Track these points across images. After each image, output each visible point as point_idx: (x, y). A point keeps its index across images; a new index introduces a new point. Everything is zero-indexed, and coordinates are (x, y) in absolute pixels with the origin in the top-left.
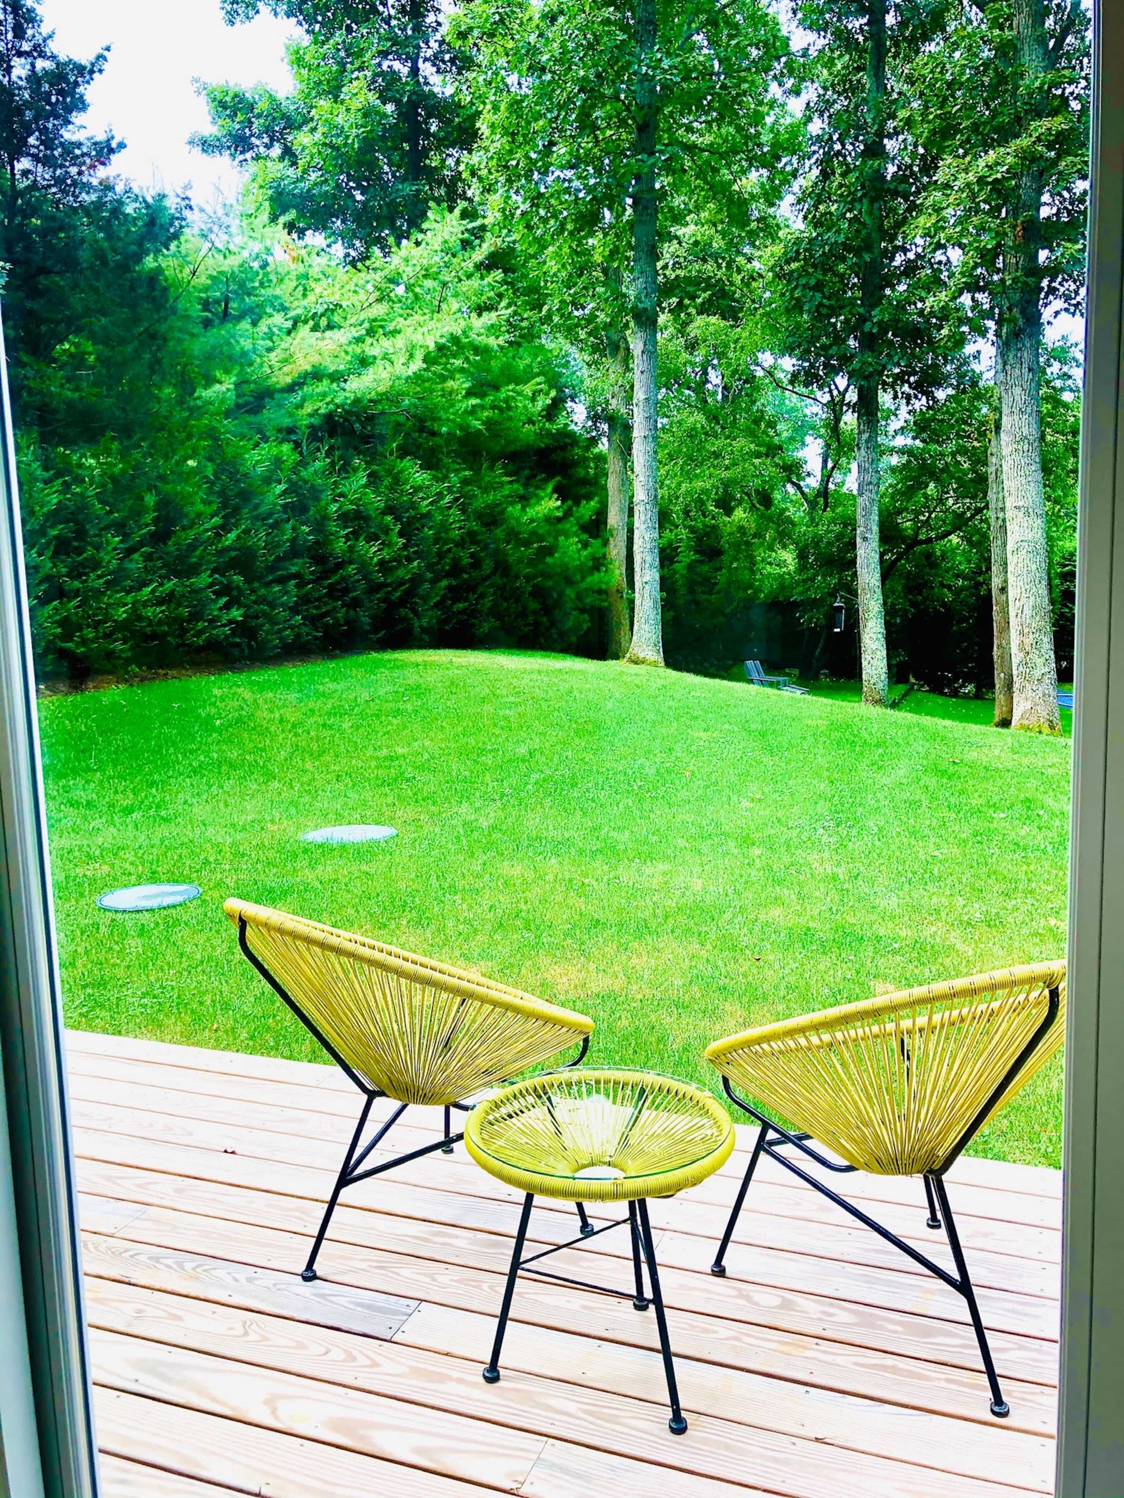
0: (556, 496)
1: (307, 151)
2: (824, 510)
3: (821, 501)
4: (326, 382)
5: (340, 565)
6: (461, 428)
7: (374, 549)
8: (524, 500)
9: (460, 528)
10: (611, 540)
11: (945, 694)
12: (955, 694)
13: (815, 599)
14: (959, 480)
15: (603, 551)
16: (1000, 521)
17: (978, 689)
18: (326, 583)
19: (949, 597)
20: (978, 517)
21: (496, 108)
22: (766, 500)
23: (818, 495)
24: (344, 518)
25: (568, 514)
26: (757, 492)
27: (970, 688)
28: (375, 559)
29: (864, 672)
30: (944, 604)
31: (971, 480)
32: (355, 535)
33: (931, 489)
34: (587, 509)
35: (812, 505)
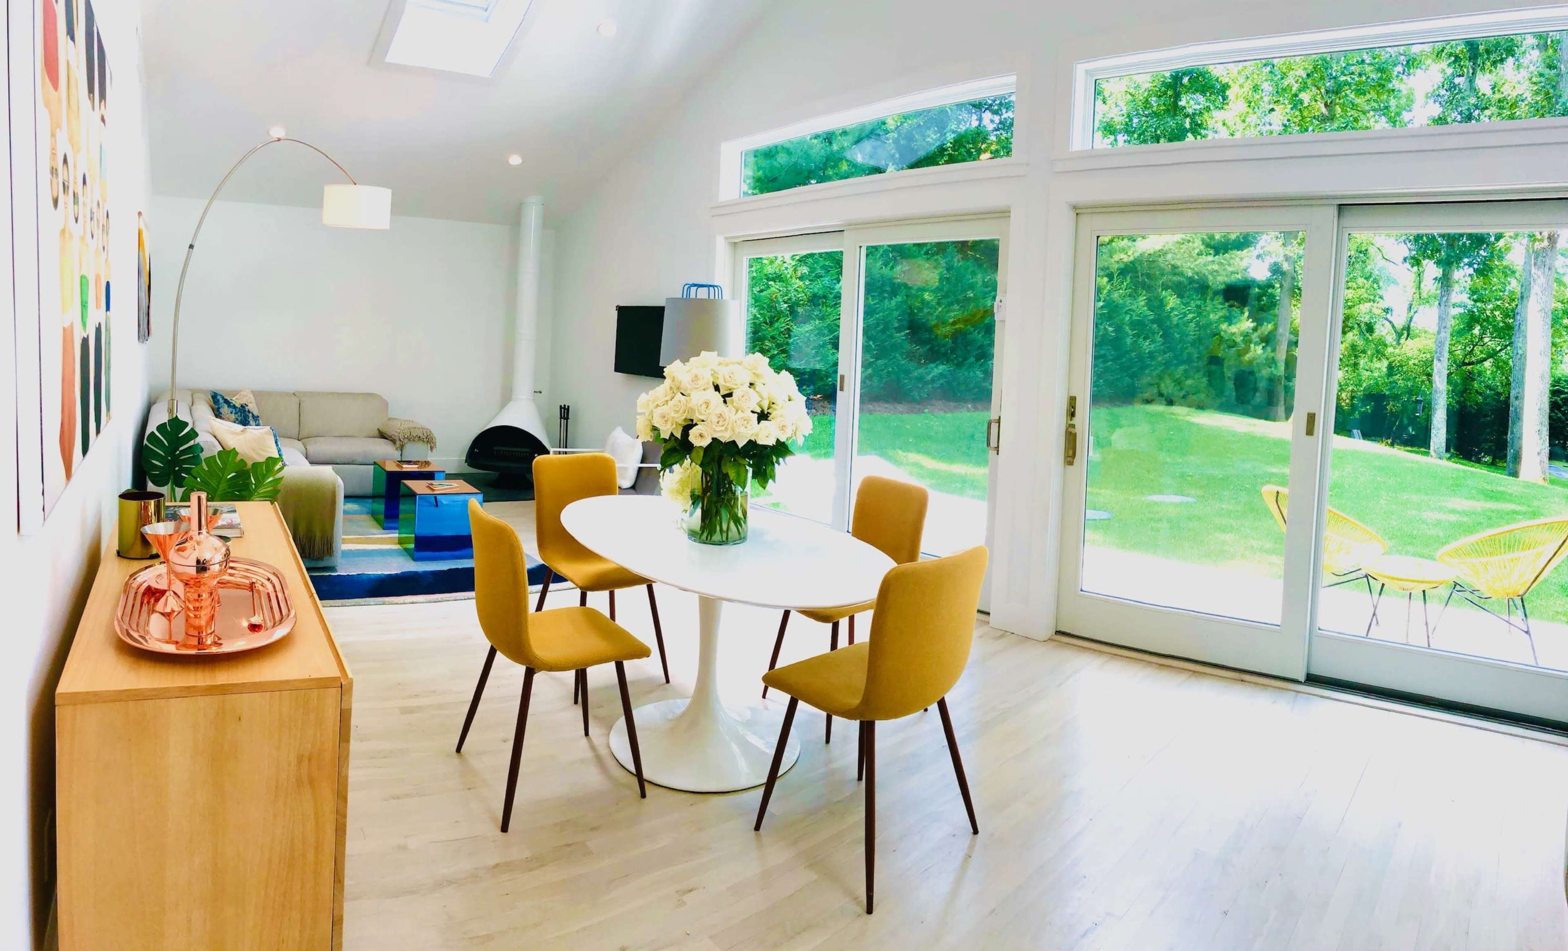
0: (1251, 320)
1: (1114, 96)
2: (1407, 339)
3: (1405, 333)
4: (1126, 240)
5: (1127, 352)
6: (1197, 274)
7: (1147, 344)
8: (1229, 319)
9: (1194, 335)
10: (1277, 348)
11: (1473, 461)
12: (1478, 461)
13: (1398, 394)
14: (1494, 326)
15: (1272, 354)
16: (1519, 356)
17: (1494, 460)
18: (1119, 362)
19: (1480, 399)
20: (1504, 351)
21: (1241, 86)
22: (1370, 328)
23: (1403, 329)
24: (1134, 324)
25: (1255, 329)
26: (1366, 324)
27: (1488, 459)
28: (1147, 351)
29: (1432, 441)
30: (1477, 404)
31: (1502, 327)
32: (1138, 336)
33: (1477, 331)
34: (1268, 327)
35: (1399, 335)
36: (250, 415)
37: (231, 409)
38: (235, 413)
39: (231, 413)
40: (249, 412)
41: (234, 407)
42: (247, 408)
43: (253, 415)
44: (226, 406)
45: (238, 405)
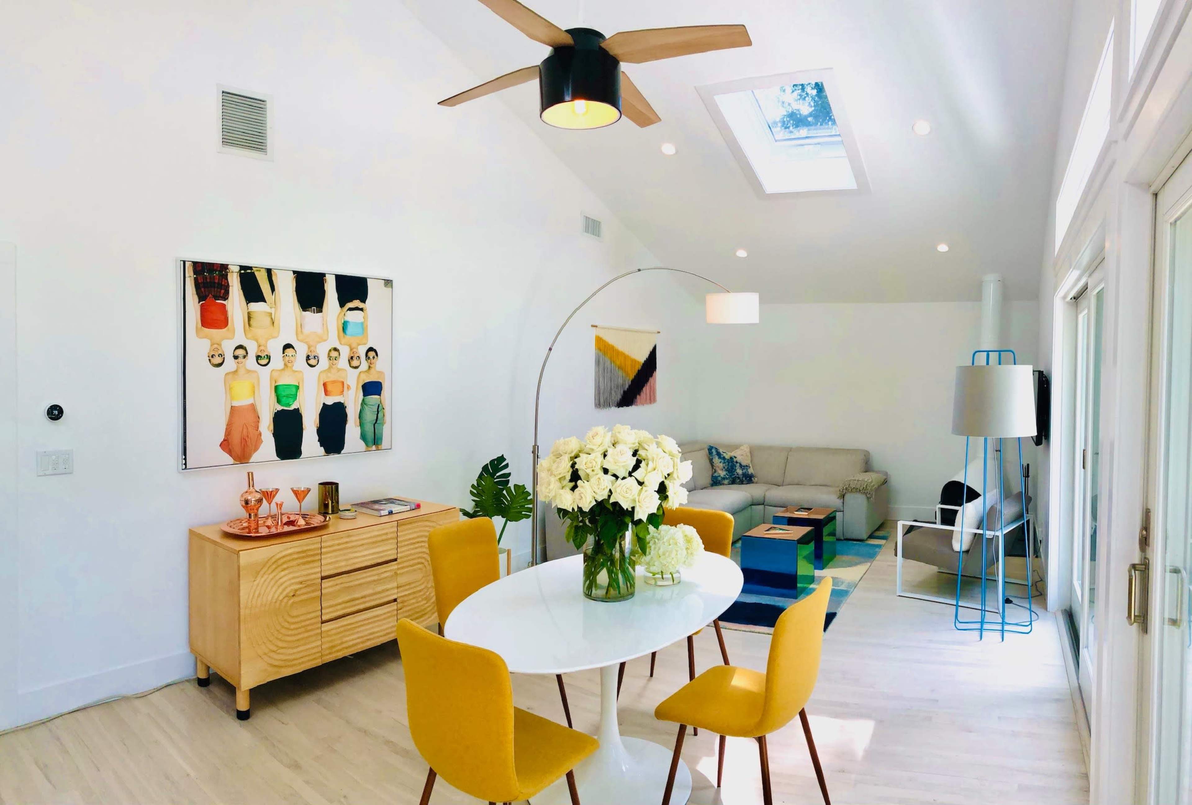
36: (738, 464)
37: (720, 460)
38: (723, 463)
39: (720, 462)
40: (737, 462)
41: (724, 458)
42: (735, 460)
43: (740, 464)
44: (717, 457)
45: (727, 457)
